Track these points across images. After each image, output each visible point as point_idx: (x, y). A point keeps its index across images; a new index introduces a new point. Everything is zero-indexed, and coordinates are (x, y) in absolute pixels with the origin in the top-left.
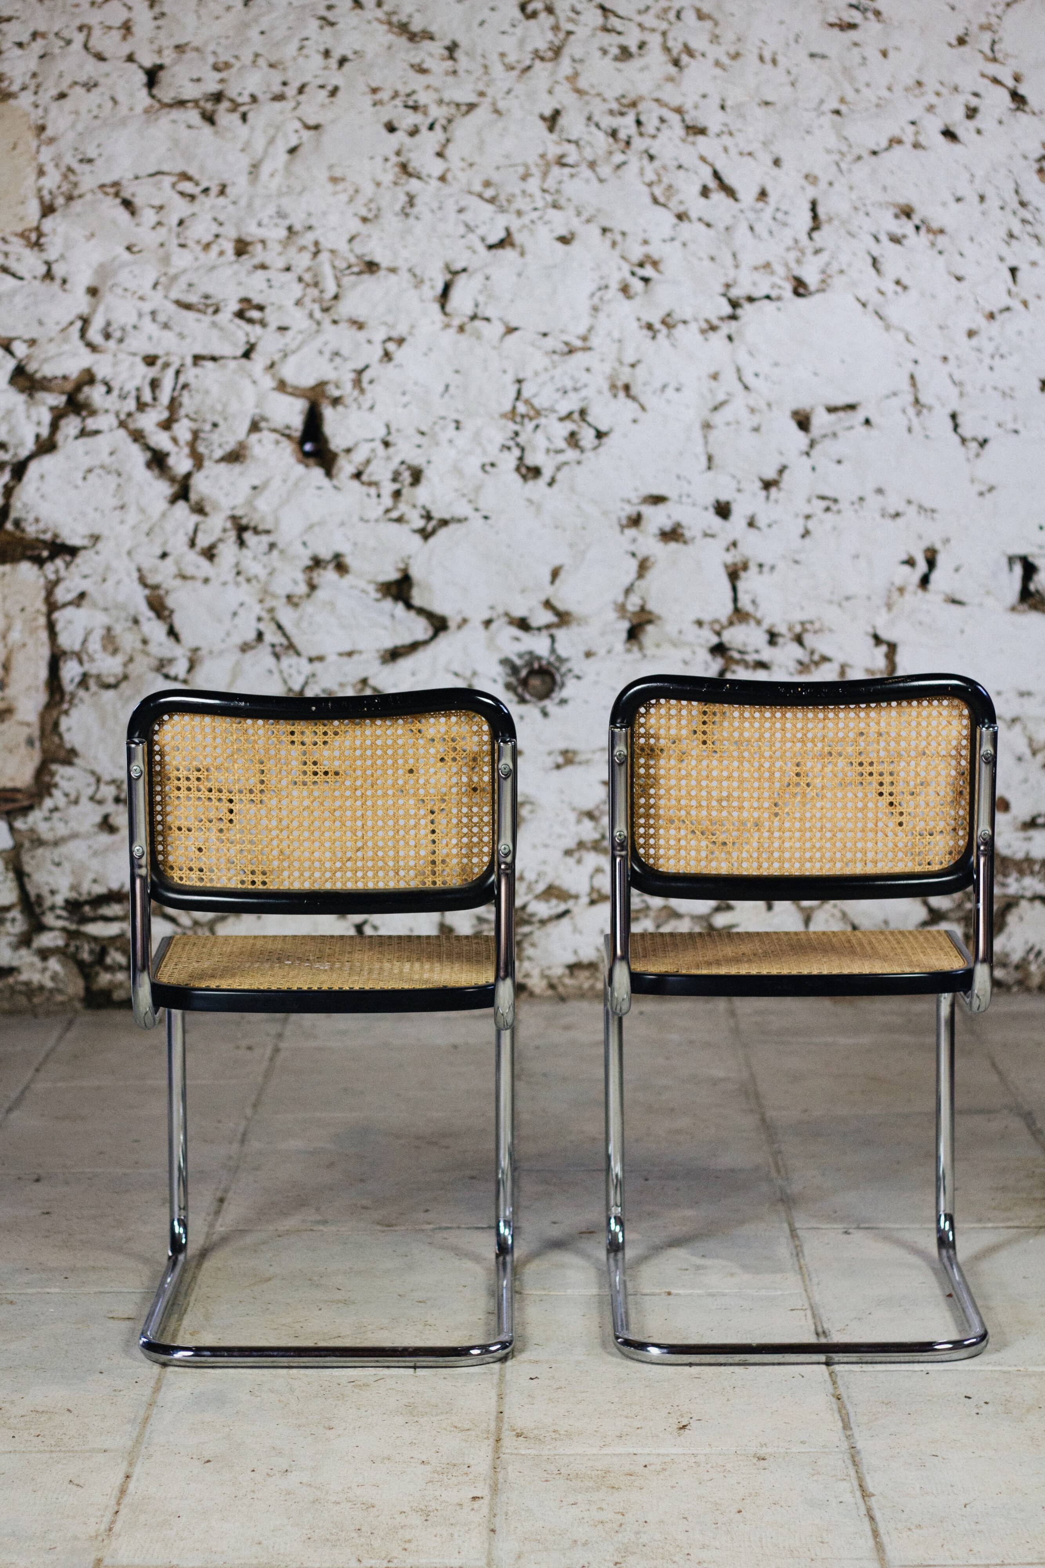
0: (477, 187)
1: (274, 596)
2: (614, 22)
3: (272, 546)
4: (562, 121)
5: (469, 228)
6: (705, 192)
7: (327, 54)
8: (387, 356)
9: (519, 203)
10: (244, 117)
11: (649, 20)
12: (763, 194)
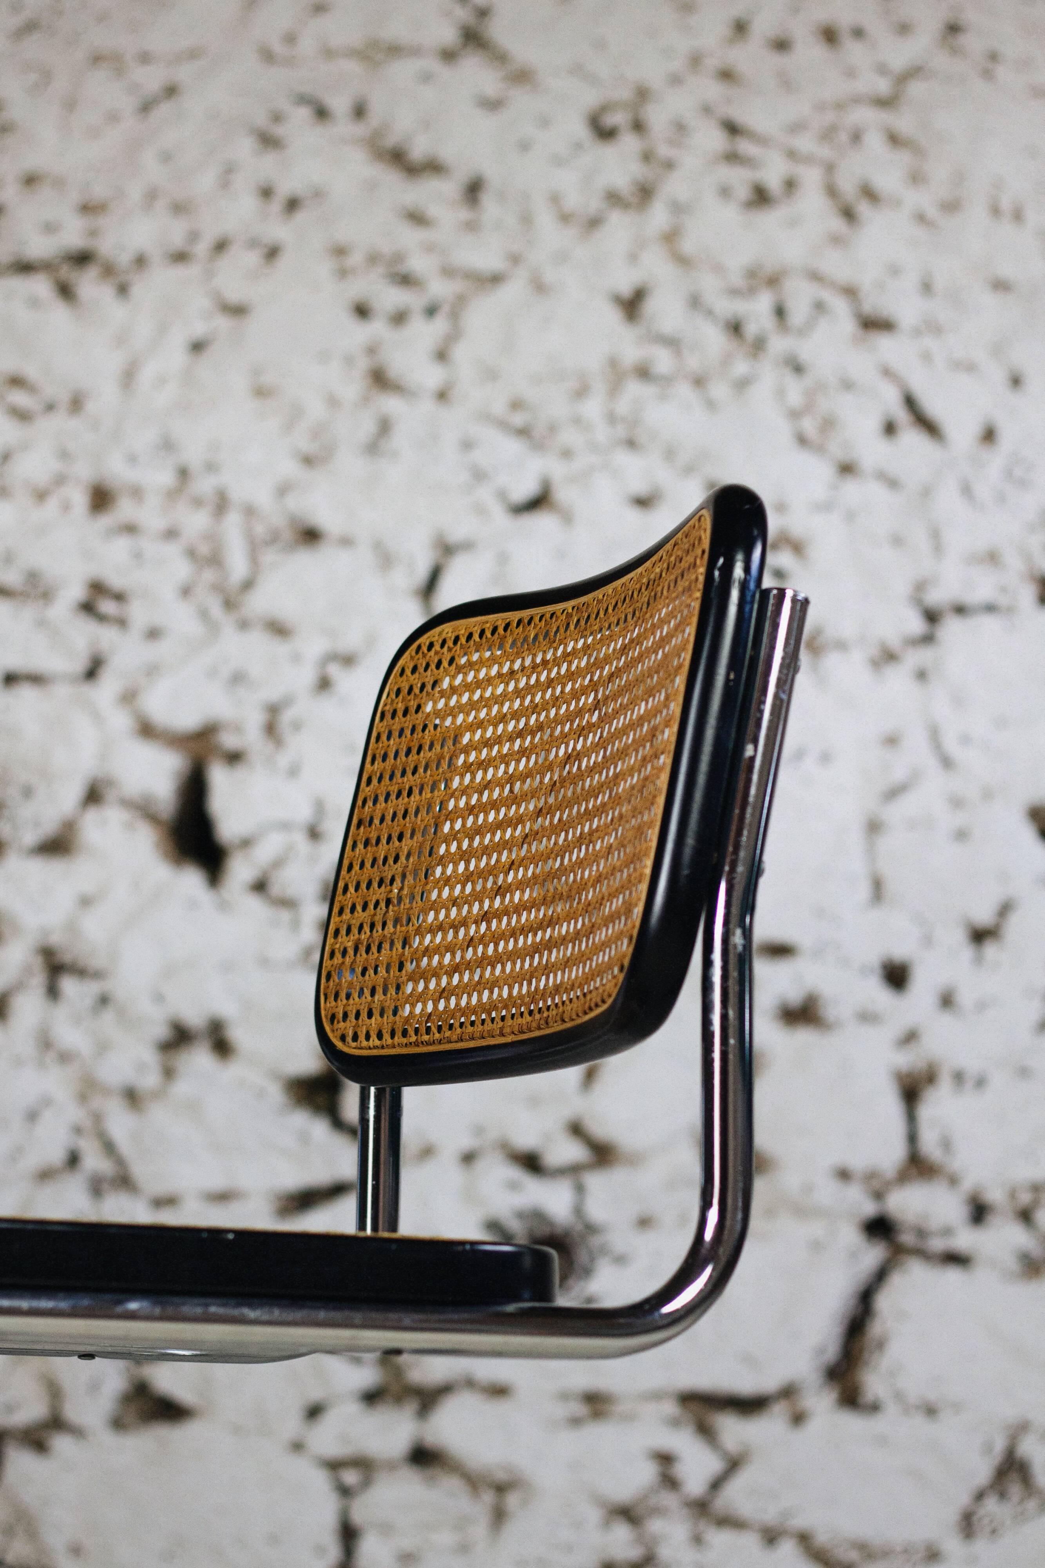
0: (499, 407)
1: (106, 1091)
2: (745, 147)
3: (104, 1000)
4: (651, 306)
5: (479, 475)
6: (890, 429)
7: (266, 193)
8: (324, 684)
9: (569, 437)
10: (123, 290)
11: (805, 143)
12: (989, 435)
